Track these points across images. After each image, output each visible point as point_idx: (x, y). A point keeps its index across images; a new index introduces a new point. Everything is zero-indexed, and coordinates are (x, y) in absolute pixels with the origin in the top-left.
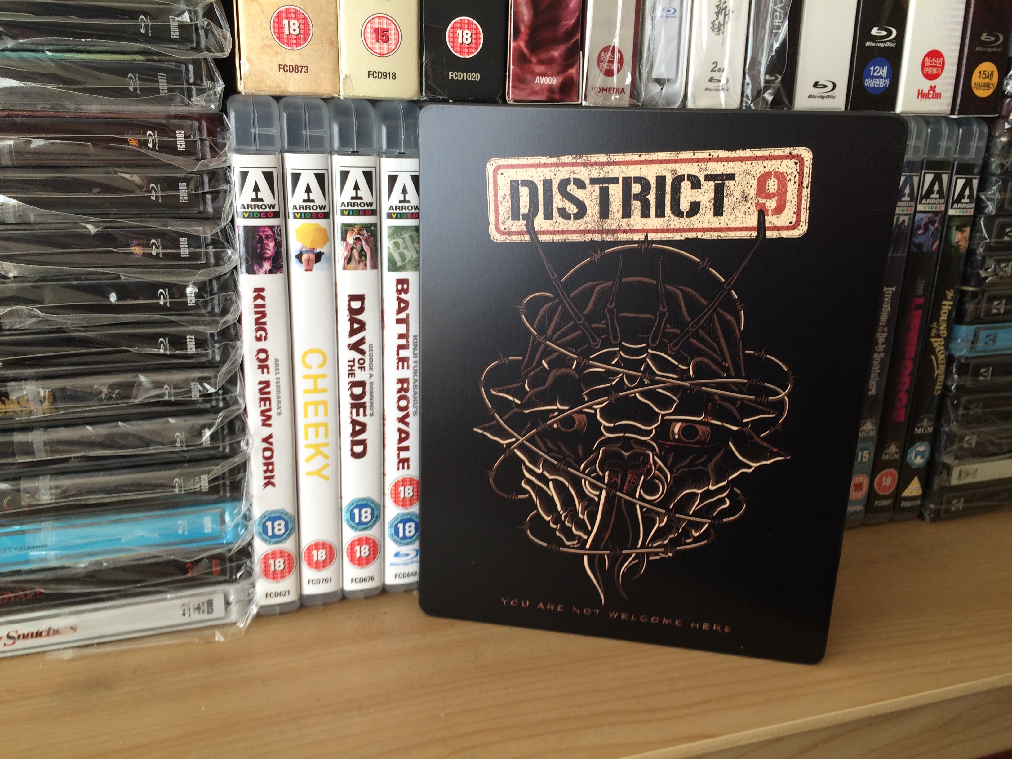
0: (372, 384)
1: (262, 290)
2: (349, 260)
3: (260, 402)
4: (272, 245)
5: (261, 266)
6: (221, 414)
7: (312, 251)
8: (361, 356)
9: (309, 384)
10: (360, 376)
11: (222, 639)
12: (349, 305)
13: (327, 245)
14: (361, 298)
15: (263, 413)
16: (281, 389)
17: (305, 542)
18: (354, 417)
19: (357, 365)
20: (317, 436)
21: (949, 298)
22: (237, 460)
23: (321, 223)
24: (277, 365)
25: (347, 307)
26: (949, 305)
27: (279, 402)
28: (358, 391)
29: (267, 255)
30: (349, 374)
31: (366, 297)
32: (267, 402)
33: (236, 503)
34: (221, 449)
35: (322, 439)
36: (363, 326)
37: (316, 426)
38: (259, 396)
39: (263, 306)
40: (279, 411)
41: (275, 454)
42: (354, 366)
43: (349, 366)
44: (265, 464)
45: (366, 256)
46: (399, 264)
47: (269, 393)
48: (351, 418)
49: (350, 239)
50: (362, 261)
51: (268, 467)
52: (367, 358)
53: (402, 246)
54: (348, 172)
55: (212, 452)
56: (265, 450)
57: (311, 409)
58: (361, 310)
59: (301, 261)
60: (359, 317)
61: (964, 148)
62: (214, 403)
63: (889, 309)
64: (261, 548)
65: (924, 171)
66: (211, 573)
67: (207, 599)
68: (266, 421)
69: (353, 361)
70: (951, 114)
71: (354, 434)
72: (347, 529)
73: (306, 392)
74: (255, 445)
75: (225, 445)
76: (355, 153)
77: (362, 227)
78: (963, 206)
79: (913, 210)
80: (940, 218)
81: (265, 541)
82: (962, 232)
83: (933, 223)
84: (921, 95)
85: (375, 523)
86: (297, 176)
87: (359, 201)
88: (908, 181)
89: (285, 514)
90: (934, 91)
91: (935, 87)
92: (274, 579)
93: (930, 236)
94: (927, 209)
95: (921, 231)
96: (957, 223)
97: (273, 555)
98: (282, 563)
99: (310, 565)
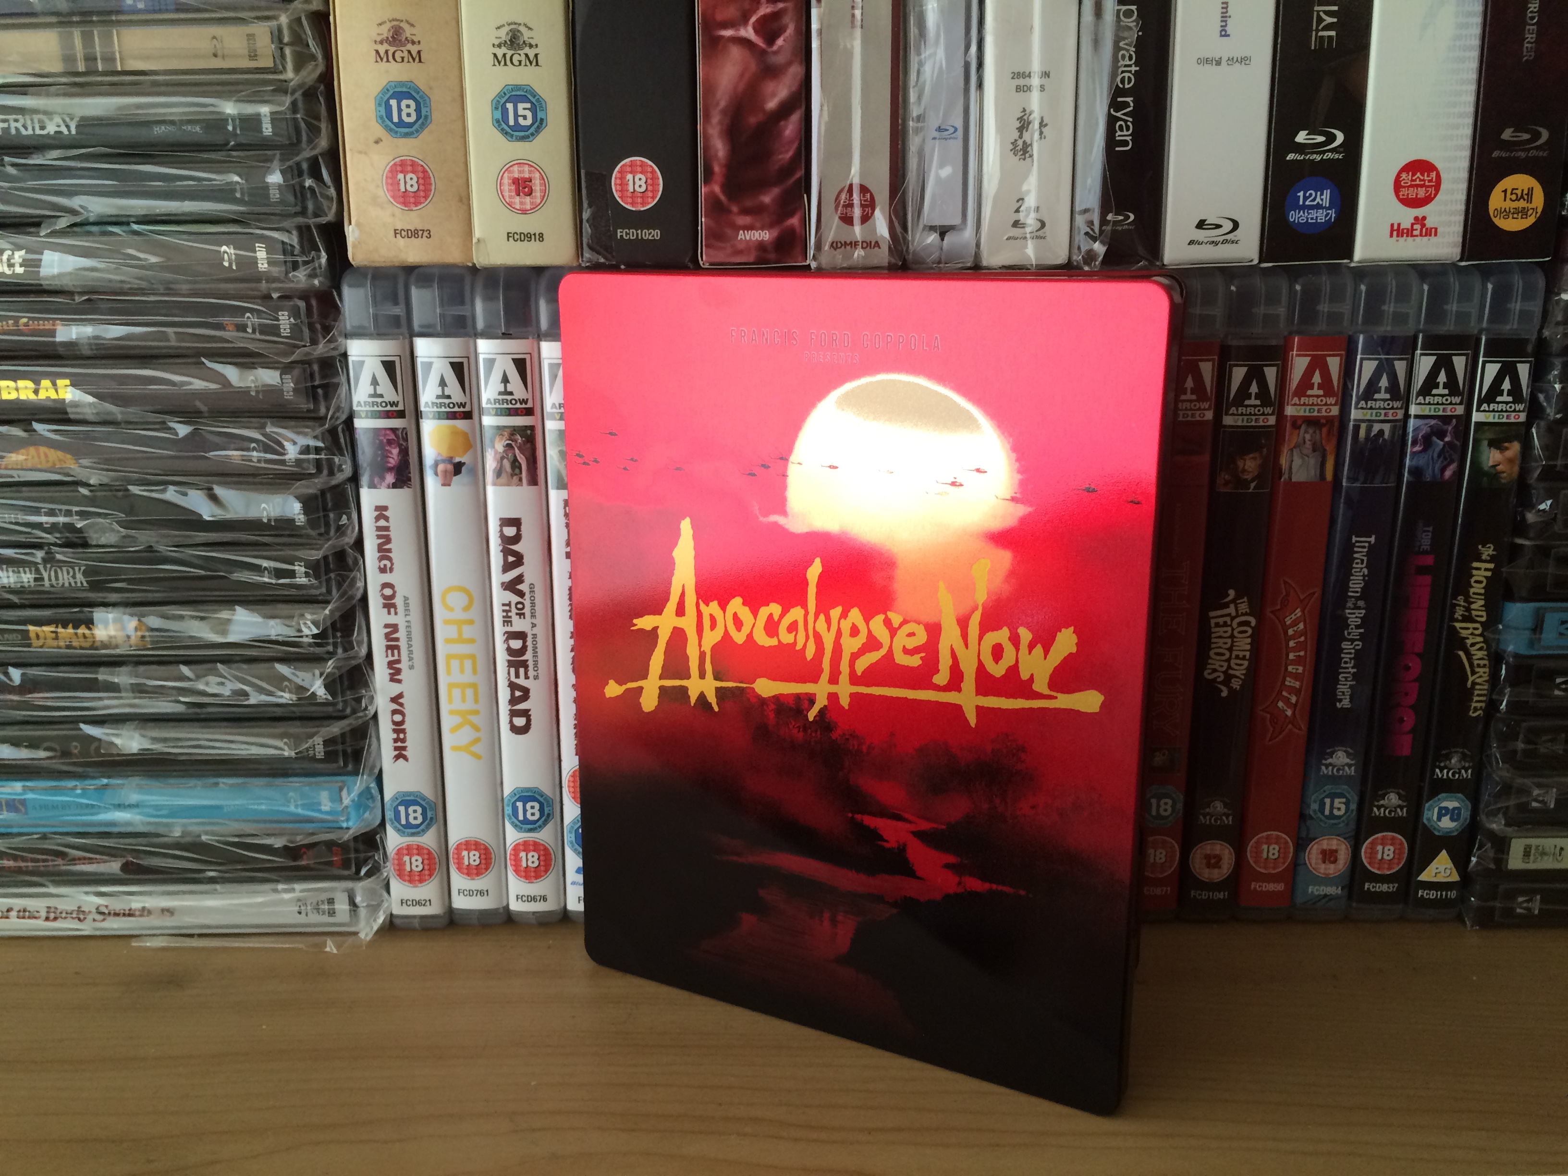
0: (535, 636)
1: (385, 508)
2: (499, 473)
3: (387, 651)
4: (395, 451)
5: (383, 478)
6: (330, 662)
7: (450, 460)
8: (520, 599)
9: (452, 631)
10: (518, 625)
11: (335, 951)
12: (501, 531)
14: (515, 522)
15: (390, 664)
16: (413, 636)
17: (455, 836)
18: (513, 679)
19: (514, 610)
20: (464, 700)
23: (460, 424)
25: (499, 535)
26: (1486, 570)
27: (411, 652)
28: (516, 644)
29: (389, 465)
30: (504, 622)
31: (523, 521)
32: (396, 652)
34: (340, 706)
35: (469, 705)
36: (519, 560)
37: (463, 687)
38: (385, 643)
39: (387, 529)
40: (410, 663)
41: (406, 719)
42: (510, 611)
43: (504, 611)
44: (395, 731)
45: (520, 468)
47: (397, 639)
48: (509, 680)
49: (501, 447)
50: (516, 475)
51: (398, 735)
52: (527, 603)
54: (493, 360)
55: (328, 709)
56: (394, 712)
57: (455, 664)
58: (517, 539)
59: (436, 474)
60: (513, 547)
61: (1499, 311)
62: (330, 648)
63: (1366, 571)
64: (393, 840)
65: (1419, 352)
66: (330, 864)
67: (324, 896)
68: (395, 676)
69: (509, 605)
70: (1461, 260)
71: (513, 701)
72: (509, 827)
73: (448, 641)
74: (382, 704)
75: (345, 702)
76: (506, 336)
77: (514, 430)
78: (1501, 407)
79: (1400, 414)
80: (1456, 427)
81: (398, 830)
82: (1502, 450)
83: (1441, 435)
84: (1397, 231)
85: (545, 823)
86: (428, 366)
87: (509, 398)
88: (1385, 368)
89: (424, 798)
90: (1423, 225)
91: (1424, 218)
92: (410, 881)
93: (1435, 455)
94: (1427, 413)
95: (1417, 448)
96: (1489, 435)
97: (409, 850)
98: (419, 863)
99: (459, 869)
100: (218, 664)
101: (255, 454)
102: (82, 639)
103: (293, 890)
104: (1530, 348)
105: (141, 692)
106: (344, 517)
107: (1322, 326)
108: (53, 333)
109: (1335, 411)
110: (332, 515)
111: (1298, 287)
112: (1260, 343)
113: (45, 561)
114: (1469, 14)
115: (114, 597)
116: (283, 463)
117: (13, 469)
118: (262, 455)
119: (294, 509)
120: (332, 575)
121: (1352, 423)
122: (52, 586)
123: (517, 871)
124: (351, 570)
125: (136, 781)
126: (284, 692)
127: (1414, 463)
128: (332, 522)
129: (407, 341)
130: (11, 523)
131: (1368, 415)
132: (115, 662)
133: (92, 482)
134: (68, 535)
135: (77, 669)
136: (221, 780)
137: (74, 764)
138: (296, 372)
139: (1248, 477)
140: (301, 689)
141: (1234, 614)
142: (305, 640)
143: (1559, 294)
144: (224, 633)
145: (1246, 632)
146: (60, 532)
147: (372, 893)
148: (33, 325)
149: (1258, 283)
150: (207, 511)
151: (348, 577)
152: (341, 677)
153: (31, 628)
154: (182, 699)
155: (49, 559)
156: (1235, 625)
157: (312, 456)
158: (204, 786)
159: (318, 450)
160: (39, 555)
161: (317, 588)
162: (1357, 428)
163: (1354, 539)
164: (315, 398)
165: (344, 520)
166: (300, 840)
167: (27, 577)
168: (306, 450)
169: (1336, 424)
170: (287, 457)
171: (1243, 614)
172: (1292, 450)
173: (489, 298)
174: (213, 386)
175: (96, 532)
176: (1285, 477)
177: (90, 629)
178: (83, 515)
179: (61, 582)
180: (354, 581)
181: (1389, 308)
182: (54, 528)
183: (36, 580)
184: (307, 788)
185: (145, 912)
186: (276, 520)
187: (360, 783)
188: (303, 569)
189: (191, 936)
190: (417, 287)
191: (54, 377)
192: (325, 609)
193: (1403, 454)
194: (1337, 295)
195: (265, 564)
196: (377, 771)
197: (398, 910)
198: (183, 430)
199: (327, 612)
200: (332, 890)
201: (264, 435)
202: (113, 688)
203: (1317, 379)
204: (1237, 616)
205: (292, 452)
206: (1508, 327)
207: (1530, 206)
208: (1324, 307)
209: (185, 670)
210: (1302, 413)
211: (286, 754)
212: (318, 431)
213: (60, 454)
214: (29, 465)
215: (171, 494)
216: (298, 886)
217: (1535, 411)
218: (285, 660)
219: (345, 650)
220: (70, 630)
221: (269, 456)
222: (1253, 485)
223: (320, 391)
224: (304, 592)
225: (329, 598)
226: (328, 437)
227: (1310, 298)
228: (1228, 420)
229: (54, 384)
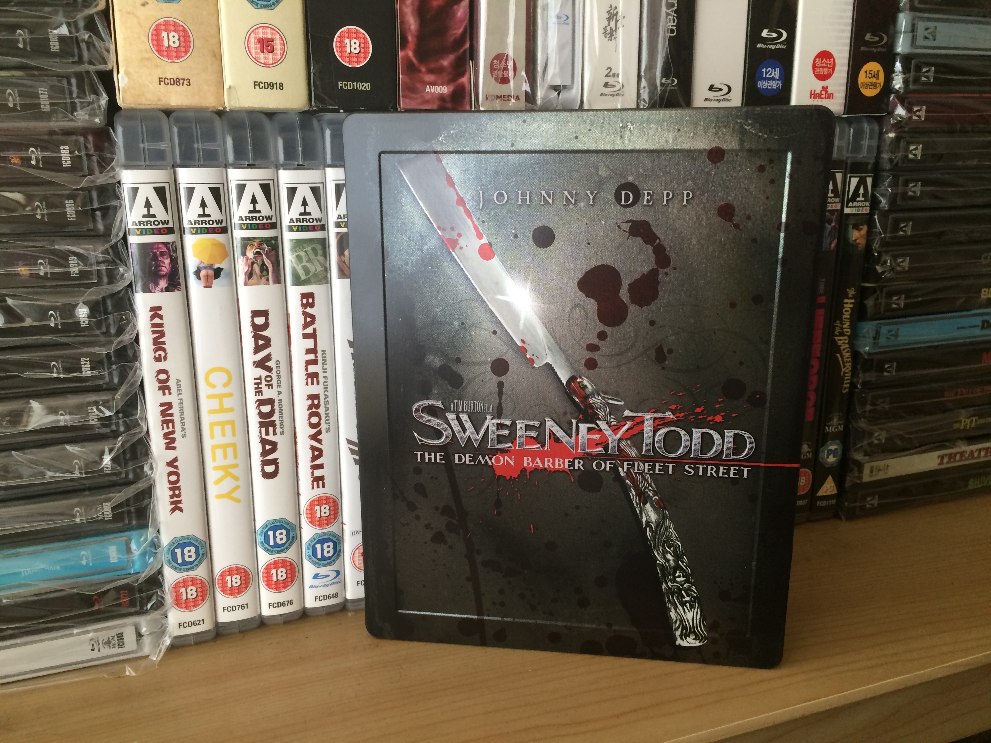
0: (280, 401)
1: (159, 309)
2: (250, 275)
3: (162, 425)
4: (167, 261)
5: (157, 284)
6: (119, 439)
7: (210, 266)
8: (268, 373)
9: (215, 404)
10: (267, 393)
11: (132, 674)
12: (253, 321)
13: (227, 260)
14: (264, 313)
15: (166, 436)
16: (185, 411)
18: (264, 436)
19: (264, 383)
20: (225, 457)
21: (850, 296)
22: (141, 485)
23: (219, 238)
24: (179, 386)
25: (250, 324)
26: (851, 303)
27: (183, 424)
28: (266, 409)
29: (162, 273)
30: (256, 392)
31: (270, 312)
32: (170, 425)
33: (142, 531)
34: (123, 475)
35: (230, 461)
36: (268, 342)
37: (224, 447)
38: (161, 418)
39: (160, 325)
40: (183, 433)
41: (181, 478)
42: (261, 383)
43: (255, 384)
44: (171, 489)
45: (267, 270)
46: (303, 277)
47: (172, 415)
48: (261, 437)
49: (250, 254)
50: (264, 276)
51: (174, 492)
52: (274, 376)
53: (305, 259)
54: (245, 185)
55: (114, 478)
56: (170, 474)
57: (217, 430)
58: (266, 326)
59: (199, 278)
60: (262, 333)
61: (856, 146)
62: (114, 427)
64: (170, 577)
66: (120, 605)
67: (114, 633)
68: (170, 444)
69: (260, 378)
70: (844, 113)
71: (264, 453)
72: (262, 552)
73: (211, 412)
74: (159, 469)
76: (253, 166)
77: (262, 241)
78: (859, 204)
80: (837, 217)
81: (175, 569)
82: (859, 230)
83: (830, 222)
84: (814, 95)
85: (290, 545)
86: (191, 190)
87: (257, 215)
89: (195, 540)
90: (826, 92)
91: (827, 87)
92: (186, 608)
96: (853, 221)
97: (185, 583)
98: (194, 592)
99: (224, 591)
100: (13, 452)
103: (88, 632)
104: (872, 168)
106: (122, 319)
120: (114, 367)
123: (268, 585)
128: (112, 323)
136: (22, 550)
140: (91, 464)
152: (126, 451)
180: (133, 370)
187: (147, 536)
192: (115, 395)
197: (179, 633)
199: (118, 397)
206: (860, 155)
207: (878, 82)
221: (55, 270)
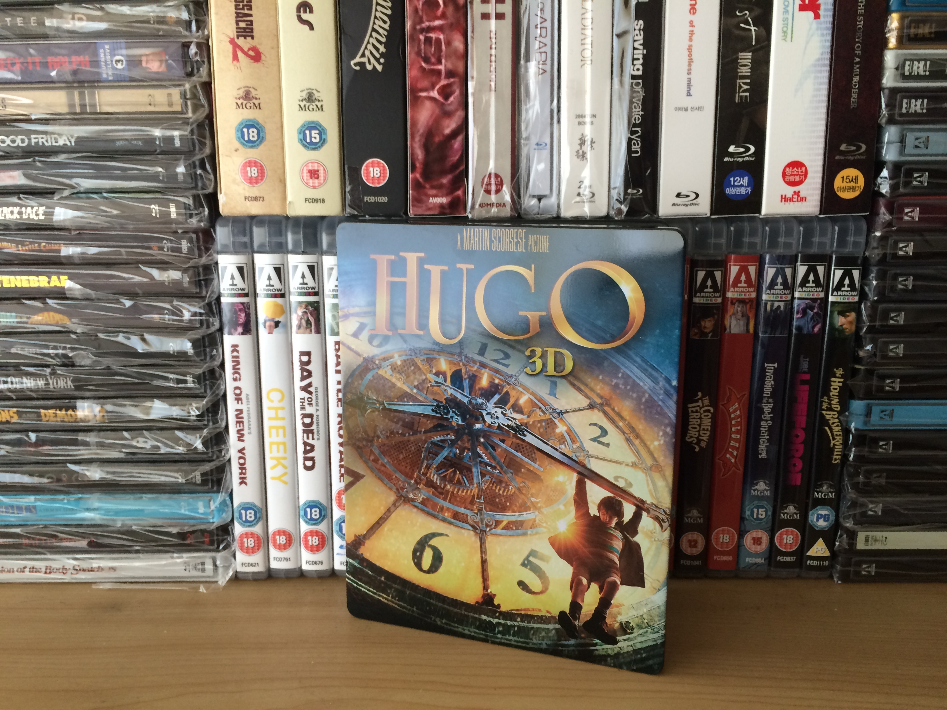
0: (318, 416)
1: (237, 346)
2: (299, 327)
3: (236, 424)
4: (243, 315)
5: (236, 329)
6: (205, 430)
7: (272, 320)
8: (310, 396)
9: (272, 413)
10: (309, 410)
11: (205, 591)
12: (300, 359)
13: (285, 315)
14: (308, 354)
15: (238, 431)
16: (251, 416)
17: (273, 527)
18: (306, 440)
19: (307, 402)
20: (278, 451)
21: (838, 375)
23: (279, 300)
27: (249, 425)
28: (307, 421)
29: (240, 322)
30: (301, 408)
31: (312, 353)
32: (241, 424)
34: (210, 455)
35: (281, 454)
36: (310, 374)
37: (278, 444)
38: (235, 419)
39: (237, 357)
40: (249, 431)
41: (247, 462)
42: (304, 403)
43: (301, 402)
44: (240, 468)
45: (311, 324)
46: (337, 330)
47: (242, 418)
48: (303, 440)
49: (300, 312)
50: (308, 328)
51: (242, 471)
52: (314, 397)
53: (338, 317)
54: (297, 266)
55: (204, 456)
56: (240, 458)
57: (274, 431)
58: (308, 363)
59: (265, 327)
60: (306, 367)
61: (842, 242)
62: (206, 422)
63: (773, 382)
64: (238, 529)
65: (799, 263)
66: (203, 542)
67: (199, 561)
68: (241, 437)
69: (304, 399)
70: (820, 214)
71: (306, 452)
72: (302, 523)
73: (270, 419)
74: (233, 454)
75: (213, 452)
76: (304, 253)
77: (309, 304)
78: (844, 293)
79: (789, 297)
80: (820, 304)
81: (241, 524)
82: (845, 316)
83: (812, 308)
84: (785, 199)
85: (322, 520)
86: (262, 269)
87: (305, 286)
88: (780, 272)
89: (255, 506)
90: (798, 196)
91: (799, 192)
92: (247, 553)
93: (809, 319)
94: (803, 296)
95: (799, 316)
96: (839, 308)
97: (247, 535)
98: (252, 542)
99: (275, 546)
100: (144, 432)
101: (167, 316)
102: (69, 417)
103: (182, 557)
104: (859, 262)
105: (102, 446)
106: (215, 350)
107: (745, 250)
108: (59, 251)
109: (754, 295)
110: (208, 350)
111: (732, 228)
112: (713, 258)
113: (51, 374)
114: (821, 84)
115: (88, 394)
116: (182, 321)
117: (35, 324)
118: (171, 317)
119: (188, 346)
120: (207, 382)
121: (763, 302)
122: (54, 388)
123: (306, 547)
124: (218, 380)
125: (97, 496)
126: (179, 446)
127: (798, 323)
128: (208, 353)
129: (250, 256)
130: (33, 353)
131: (772, 298)
132: (88, 430)
133: (78, 331)
134: (64, 360)
135: (66, 433)
136: (144, 495)
137: (64, 486)
138: (191, 272)
139: (707, 331)
140: (189, 445)
141: (701, 406)
142: (192, 418)
143: (874, 232)
144: (148, 414)
145: (708, 416)
146: (60, 358)
147: (225, 559)
148: (49, 247)
149: (710, 226)
150: (140, 347)
151: (216, 383)
152: (211, 438)
153: (42, 411)
154: (124, 450)
155: (53, 373)
156: (702, 412)
157: (198, 318)
158: (135, 499)
159: (201, 314)
160: (48, 370)
161: (199, 389)
162: (766, 304)
163: (766, 365)
164: (200, 286)
165: (215, 352)
166: (187, 529)
167: (41, 383)
168: (195, 314)
169: (755, 302)
170: (184, 318)
171: (706, 406)
172: (731, 316)
173: (294, 233)
174: (145, 280)
175: (79, 359)
176: (728, 330)
177: (74, 411)
178: (72, 349)
179: (59, 386)
180: (219, 385)
181: (782, 240)
182: (57, 355)
183: (46, 384)
184: (191, 500)
185: (100, 569)
186: (178, 352)
187: (220, 497)
188: (192, 379)
189: (125, 583)
190: (256, 227)
191: (58, 274)
192: (203, 401)
193: (792, 319)
194: (753, 233)
195: (171, 376)
196: (230, 491)
197: (240, 569)
198: (128, 303)
199: (204, 402)
200: (205, 557)
201: (172, 306)
202: (86, 444)
203: (743, 278)
204: (703, 407)
205: (187, 316)
206: (847, 250)
207: (857, 185)
208: (746, 240)
209: (126, 434)
210: (735, 296)
211: (180, 481)
212: (202, 304)
213: (61, 316)
214: (44, 322)
215: (121, 338)
216: (185, 555)
217: (863, 296)
218: (180, 429)
219: (214, 423)
220: (63, 412)
221: (175, 318)
222: (710, 335)
223: (203, 282)
224: (192, 392)
225: (205, 395)
226: (207, 307)
227: (739, 234)
228: (696, 300)
229: (59, 278)
